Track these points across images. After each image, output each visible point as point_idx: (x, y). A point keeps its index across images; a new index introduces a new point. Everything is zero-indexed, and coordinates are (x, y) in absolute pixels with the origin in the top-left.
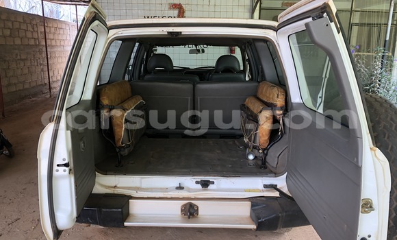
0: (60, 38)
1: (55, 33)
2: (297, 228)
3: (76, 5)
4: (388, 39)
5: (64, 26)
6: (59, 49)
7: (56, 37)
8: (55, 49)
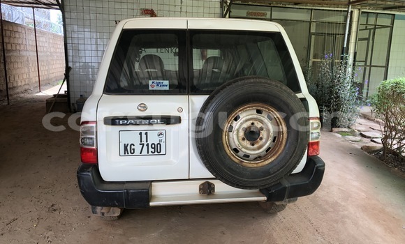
0: (16, 42)
1: (10, 37)
2: (304, 197)
3: (33, 7)
4: (345, 46)
5: (20, 30)
6: (15, 54)
7: (12, 41)
8: (11, 54)
